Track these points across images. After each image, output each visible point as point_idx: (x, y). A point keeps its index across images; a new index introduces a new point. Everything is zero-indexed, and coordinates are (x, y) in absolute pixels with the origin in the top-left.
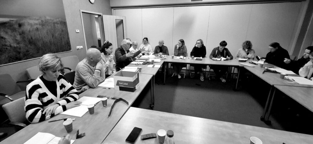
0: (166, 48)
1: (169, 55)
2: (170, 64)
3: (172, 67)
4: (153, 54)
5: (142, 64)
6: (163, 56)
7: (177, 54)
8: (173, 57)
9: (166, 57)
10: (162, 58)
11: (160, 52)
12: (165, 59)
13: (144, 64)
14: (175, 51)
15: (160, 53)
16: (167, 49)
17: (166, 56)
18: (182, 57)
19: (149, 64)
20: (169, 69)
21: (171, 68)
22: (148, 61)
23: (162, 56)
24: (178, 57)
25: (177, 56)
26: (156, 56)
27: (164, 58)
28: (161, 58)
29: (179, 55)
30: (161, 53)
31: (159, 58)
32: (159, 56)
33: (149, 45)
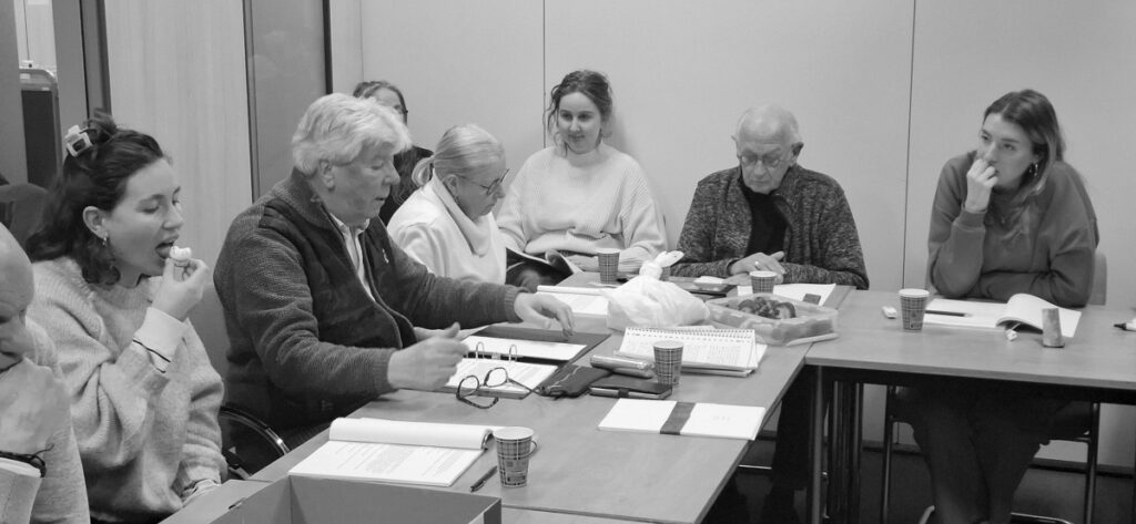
0: (831, 204)
1: (862, 283)
2: (873, 396)
3: (905, 433)
4: (672, 272)
5: (543, 391)
6: (794, 293)
7: (965, 276)
8: (913, 312)
9: (825, 314)
10: (785, 321)
11: (750, 251)
12: (818, 329)
13: (564, 395)
14: (937, 238)
15: (758, 258)
16: (842, 214)
17: (825, 291)
18: (1027, 307)
19: (623, 395)
20: (870, 449)
21: (887, 448)
22: (609, 360)
23: (783, 293)
24: (982, 316)
25: (964, 296)
26: (700, 292)
27: (802, 320)
28: (767, 324)
29: (988, 287)
30: (764, 265)
31: (736, 323)
32: (745, 292)
33: (621, 165)
